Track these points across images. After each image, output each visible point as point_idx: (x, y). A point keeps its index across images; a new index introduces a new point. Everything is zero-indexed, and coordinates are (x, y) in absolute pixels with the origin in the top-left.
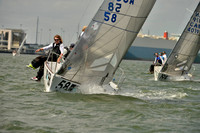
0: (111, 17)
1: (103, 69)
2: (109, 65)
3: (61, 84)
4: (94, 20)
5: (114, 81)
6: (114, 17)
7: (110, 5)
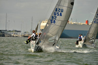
2: (55, 40)
5: (57, 46)
7: (53, 17)
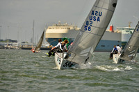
1: (86, 55)
2: (89, 53)
3: (66, 64)
6: (90, 28)
7: (87, 22)
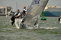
0: (37, 2)
1: (36, 20)
3: (22, 26)
4: (32, 4)
